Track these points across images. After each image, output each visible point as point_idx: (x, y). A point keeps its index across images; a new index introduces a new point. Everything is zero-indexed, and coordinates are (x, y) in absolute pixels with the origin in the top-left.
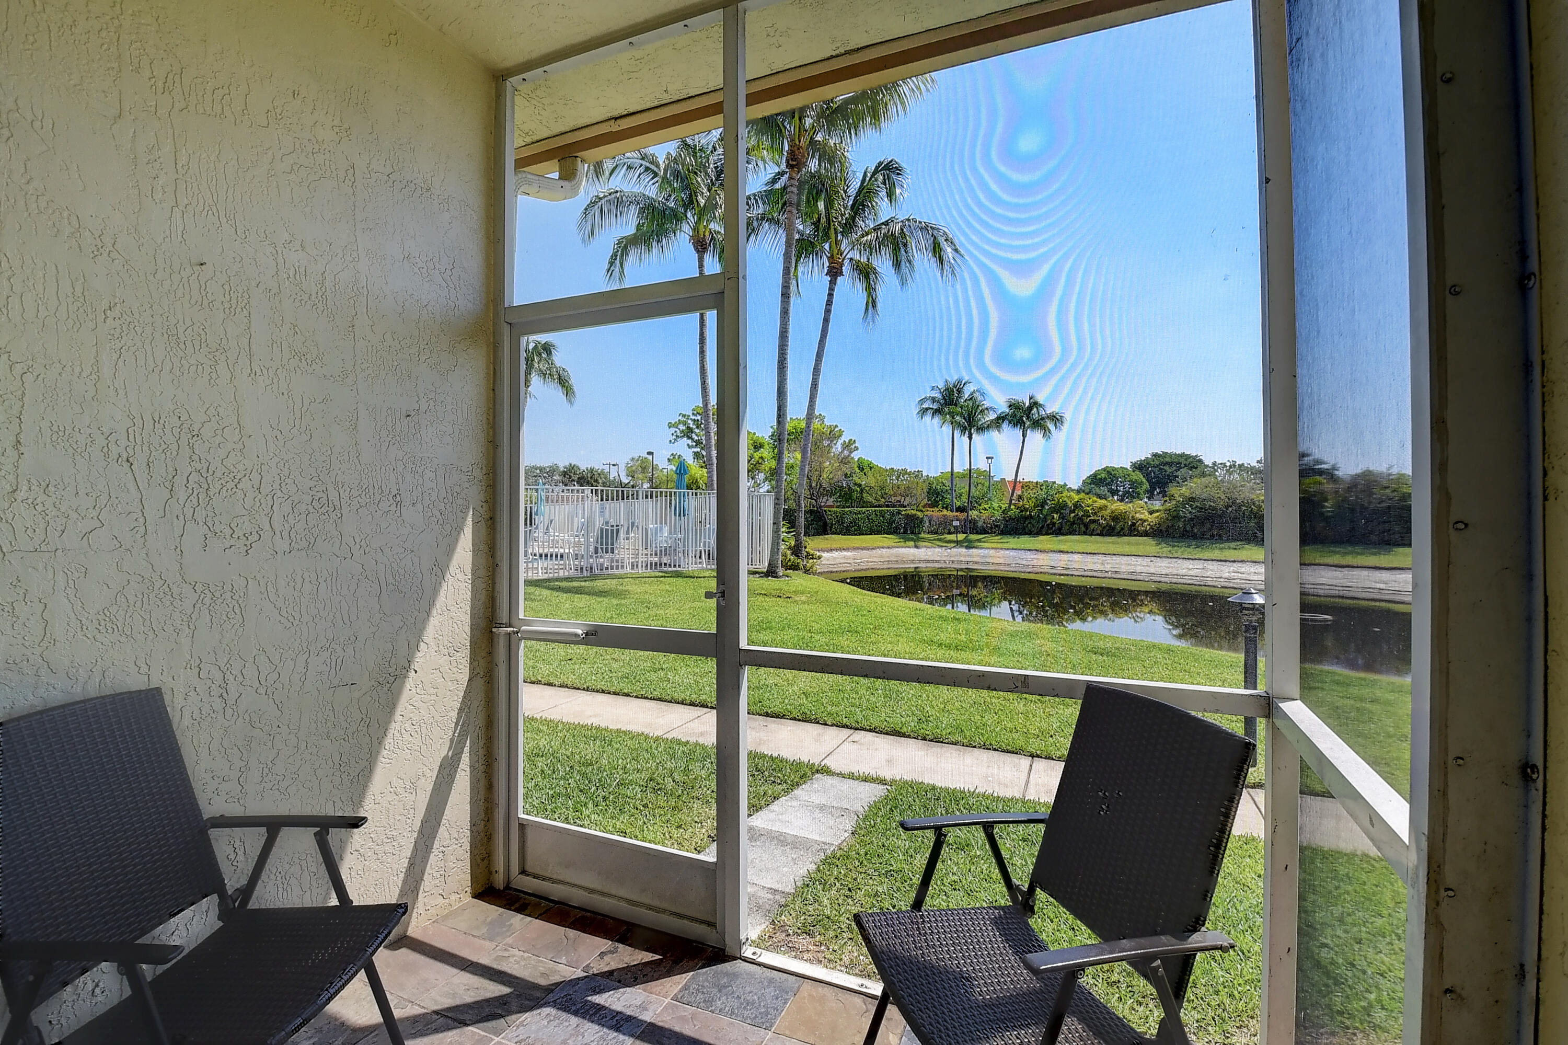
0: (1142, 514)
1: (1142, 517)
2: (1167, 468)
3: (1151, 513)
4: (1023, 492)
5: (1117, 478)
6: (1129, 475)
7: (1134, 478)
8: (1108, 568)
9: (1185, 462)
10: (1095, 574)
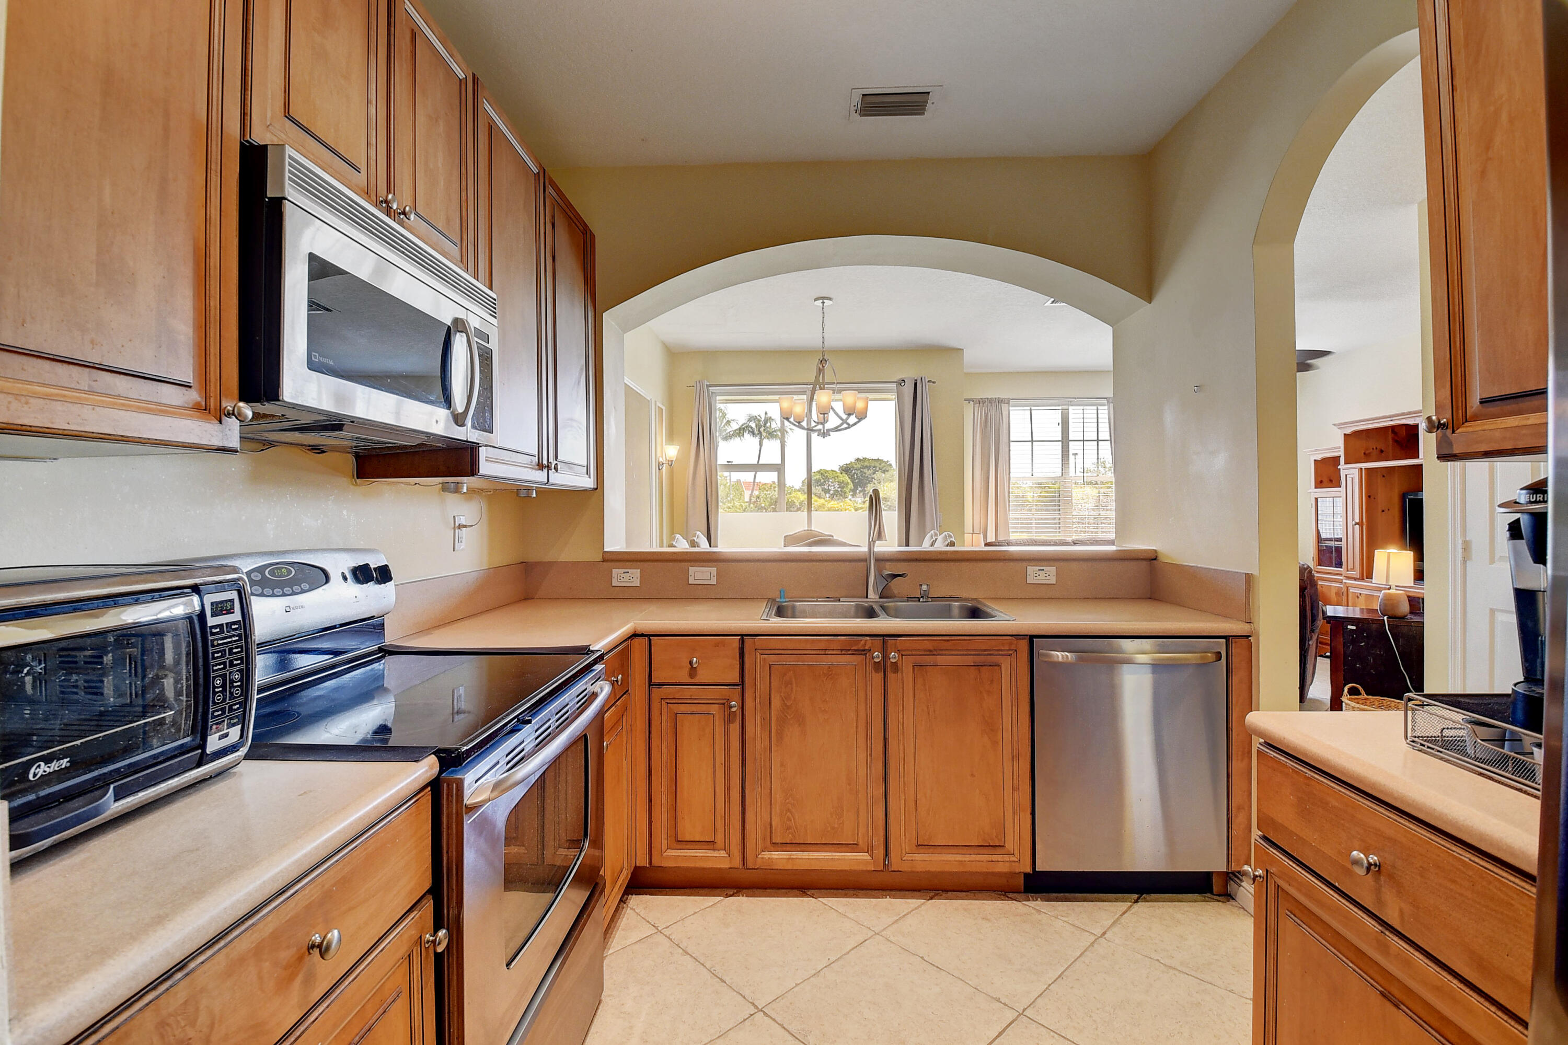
2: (865, 470)
4: (760, 493)
5: (829, 479)
6: (837, 477)
7: (841, 479)
9: (879, 466)
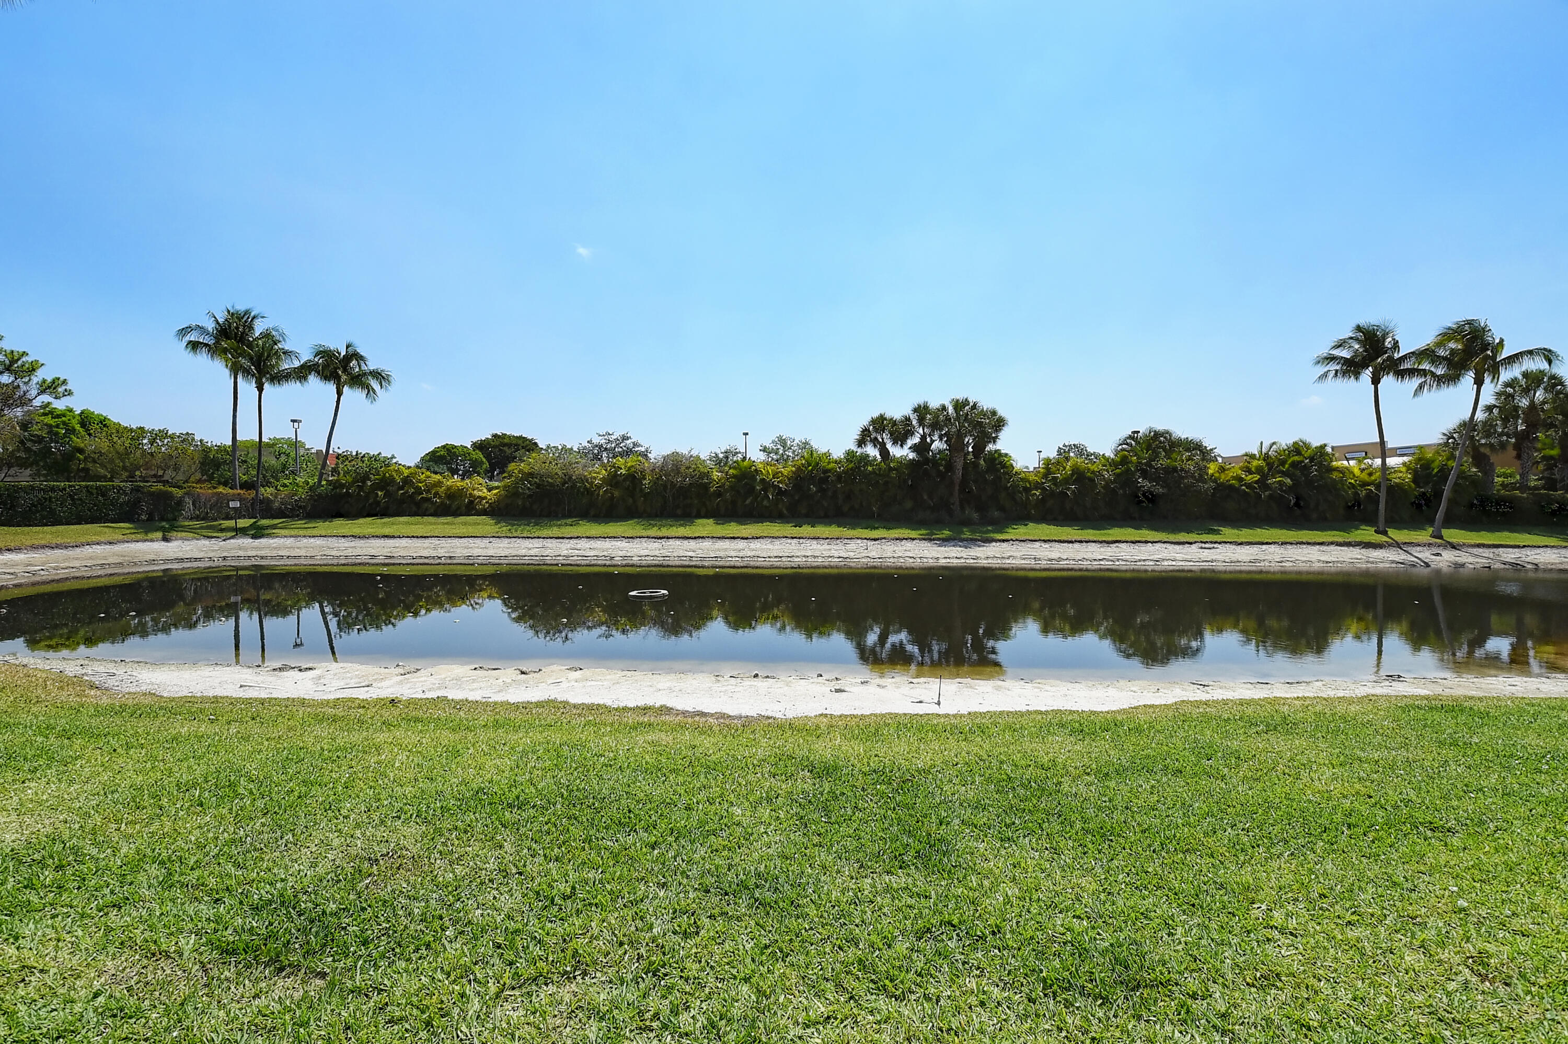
0: (481, 491)
1: (480, 494)
2: (506, 449)
3: (490, 490)
4: (337, 465)
5: (458, 456)
6: (469, 454)
7: (475, 457)
8: (441, 552)
9: (522, 444)
10: (426, 561)
